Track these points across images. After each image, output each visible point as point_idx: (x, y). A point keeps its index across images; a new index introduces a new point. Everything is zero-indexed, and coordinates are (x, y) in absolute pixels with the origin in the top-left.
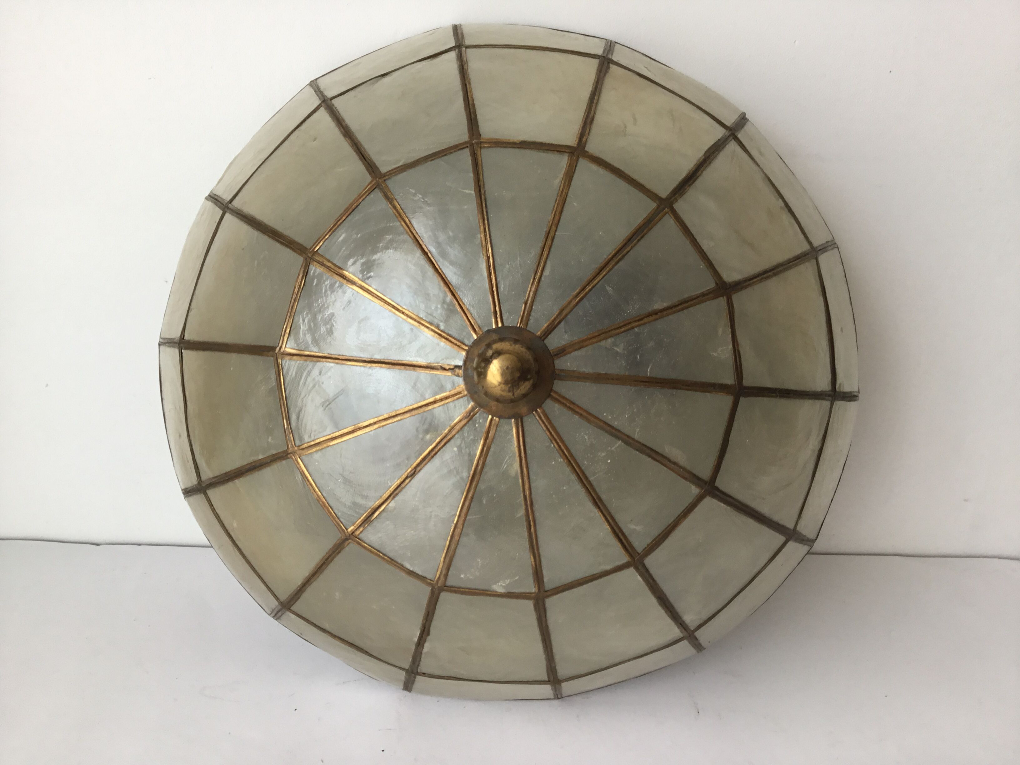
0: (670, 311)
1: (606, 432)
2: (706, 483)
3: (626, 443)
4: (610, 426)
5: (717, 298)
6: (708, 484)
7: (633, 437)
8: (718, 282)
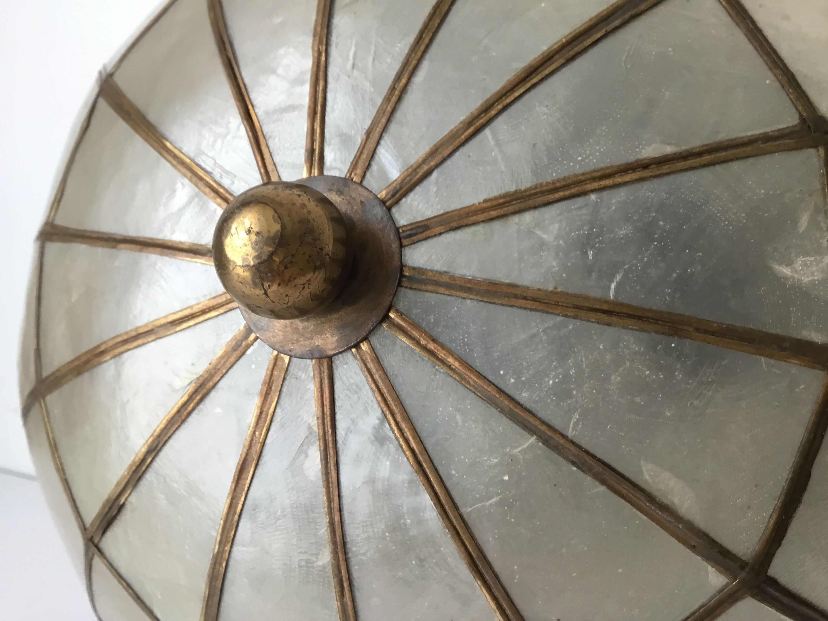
0: (681, 165)
1: (502, 411)
2: (743, 564)
3: (546, 441)
4: (511, 399)
5: (802, 148)
6: (747, 569)
7: (564, 432)
8: (805, 114)
